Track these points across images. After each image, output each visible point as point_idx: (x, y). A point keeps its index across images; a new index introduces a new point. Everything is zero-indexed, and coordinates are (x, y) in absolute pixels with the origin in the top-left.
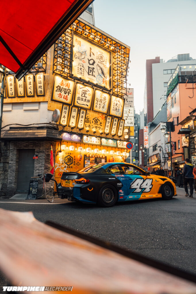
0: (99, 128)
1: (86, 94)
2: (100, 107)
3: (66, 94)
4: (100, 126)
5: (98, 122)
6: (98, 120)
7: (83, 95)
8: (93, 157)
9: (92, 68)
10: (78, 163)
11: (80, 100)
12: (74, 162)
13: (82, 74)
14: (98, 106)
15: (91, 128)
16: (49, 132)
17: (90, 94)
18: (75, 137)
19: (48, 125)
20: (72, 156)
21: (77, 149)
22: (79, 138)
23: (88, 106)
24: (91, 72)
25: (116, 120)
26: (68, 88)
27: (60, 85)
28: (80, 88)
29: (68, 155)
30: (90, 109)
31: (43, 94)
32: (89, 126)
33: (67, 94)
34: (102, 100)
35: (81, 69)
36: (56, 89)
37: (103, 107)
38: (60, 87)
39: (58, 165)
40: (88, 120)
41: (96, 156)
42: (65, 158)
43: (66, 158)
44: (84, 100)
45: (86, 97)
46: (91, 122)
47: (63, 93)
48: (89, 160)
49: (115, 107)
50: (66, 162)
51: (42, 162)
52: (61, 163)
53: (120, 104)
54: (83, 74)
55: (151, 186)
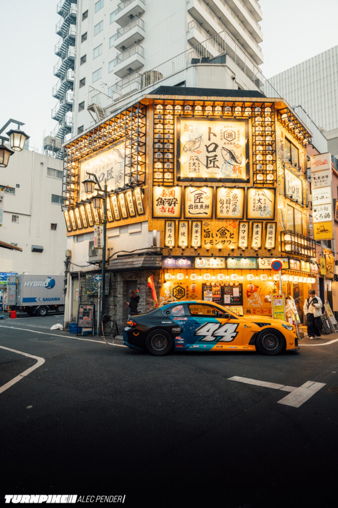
0: (229, 242)
1: (202, 198)
2: (228, 211)
3: (170, 205)
4: (231, 239)
5: (226, 233)
6: (226, 231)
7: (198, 201)
8: (217, 286)
9: (212, 157)
10: (193, 295)
11: (192, 208)
12: (187, 294)
13: (197, 171)
14: (225, 210)
15: (214, 244)
16: (147, 259)
17: (207, 196)
18: (183, 262)
19: (148, 250)
20: (184, 286)
21: (189, 276)
22: (189, 262)
23: (206, 214)
24: (212, 163)
25: (257, 226)
26: (173, 198)
27: (161, 197)
28: (192, 193)
29: (177, 285)
30: (211, 218)
31: (143, 212)
32: (211, 242)
33: (173, 205)
34: (230, 199)
35: (194, 164)
36: (157, 203)
37: (234, 210)
38: (161, 199)
39: (163, 299)
40: (209, 234)
41: (223, 284)
42: (173, 289)
43: (175, 290)
44: (199, 207)
45: (202, 202)
46: (214, 235)
47: (166, 206)
48: (211, 290)
49: (256, 205)
50: (174, 295)
51: (143, 296)
52: (168, 296)
53: (266, 198)
54: (199, 169)
55: (235, 334)
